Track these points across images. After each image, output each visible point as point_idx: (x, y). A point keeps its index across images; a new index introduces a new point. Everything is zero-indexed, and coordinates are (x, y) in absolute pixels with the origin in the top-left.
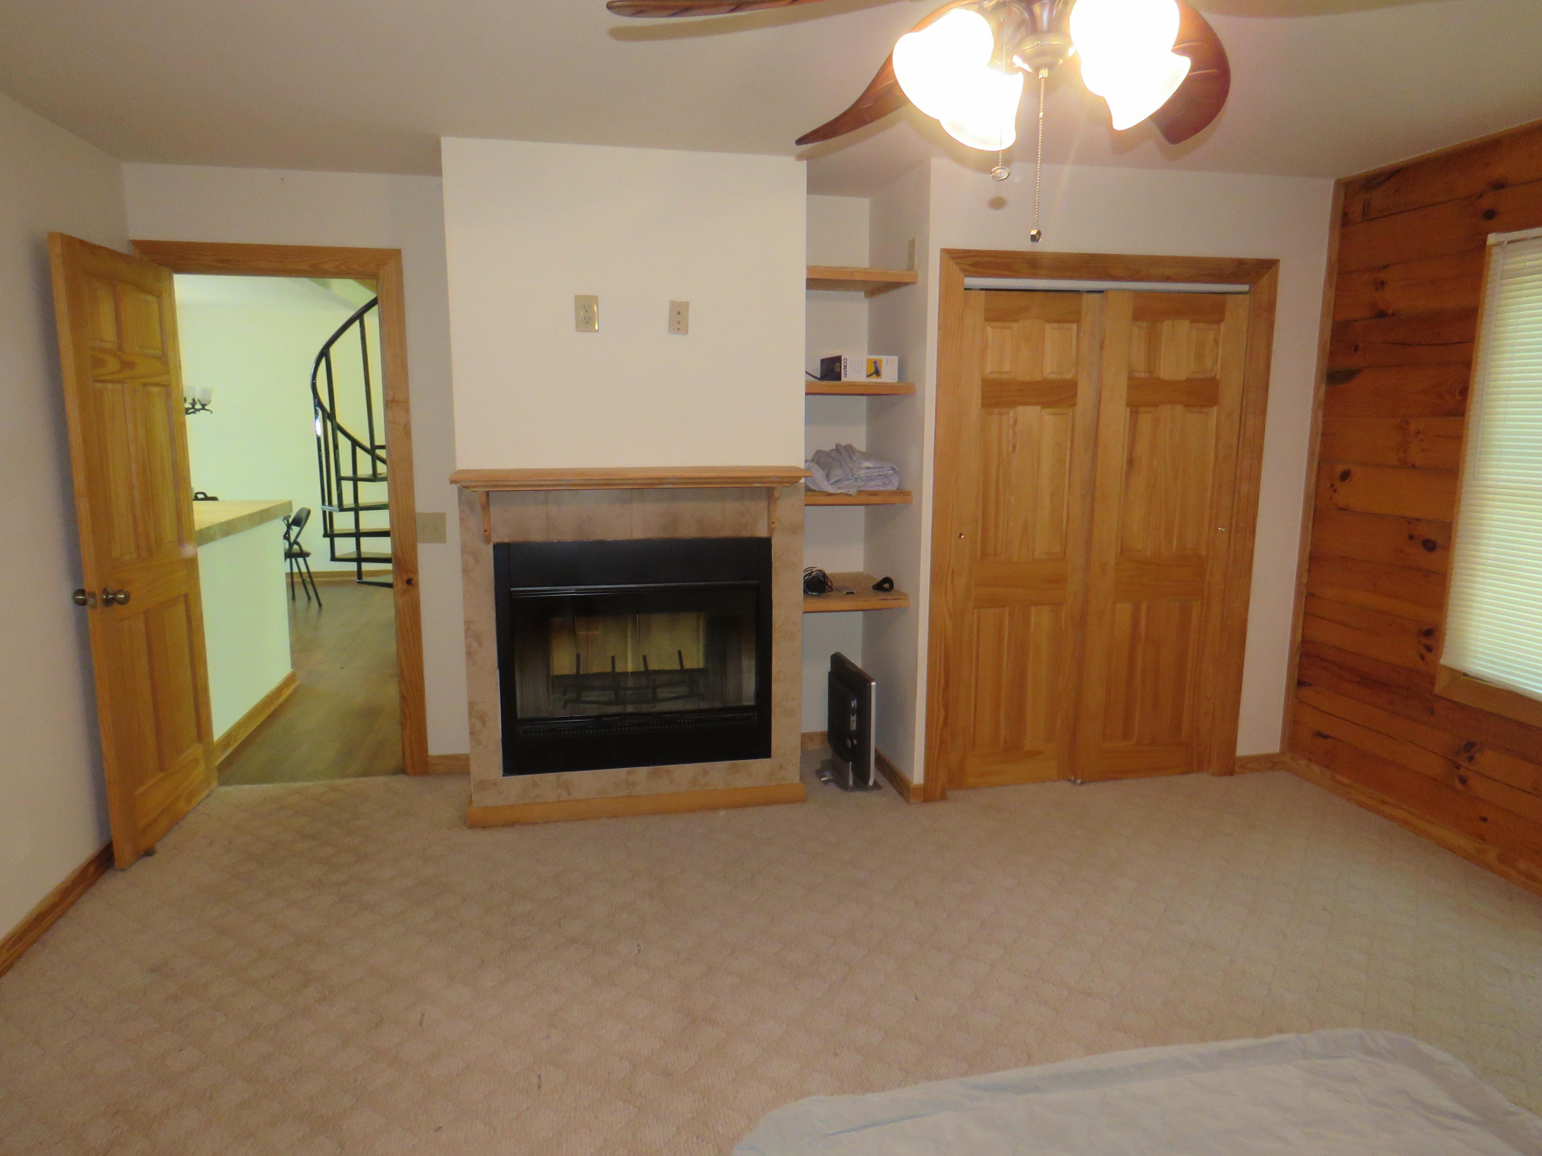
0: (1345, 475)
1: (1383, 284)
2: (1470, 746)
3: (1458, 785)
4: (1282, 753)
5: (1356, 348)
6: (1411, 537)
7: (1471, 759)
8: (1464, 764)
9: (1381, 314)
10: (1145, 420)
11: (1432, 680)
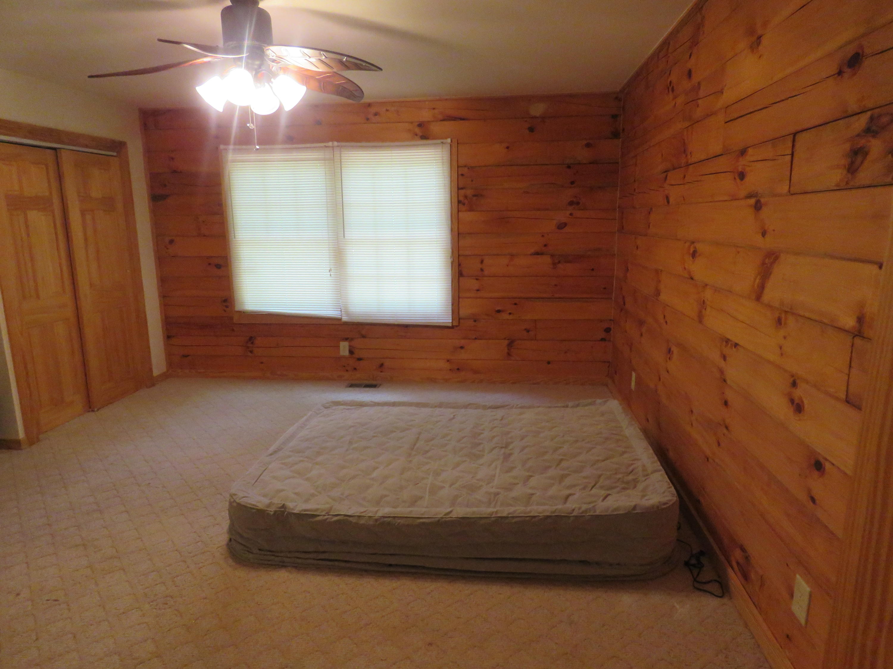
0: (171, 242)
1: (173, 159)
2: (251, 338)
3: (250, 354)
4: (168, 371)
5: (165, 186)
6: (210, 264)
7: (252, 343)
8: (251, 345)
9: (175, 172)
10: (88, 217)
11: (231, 318)
